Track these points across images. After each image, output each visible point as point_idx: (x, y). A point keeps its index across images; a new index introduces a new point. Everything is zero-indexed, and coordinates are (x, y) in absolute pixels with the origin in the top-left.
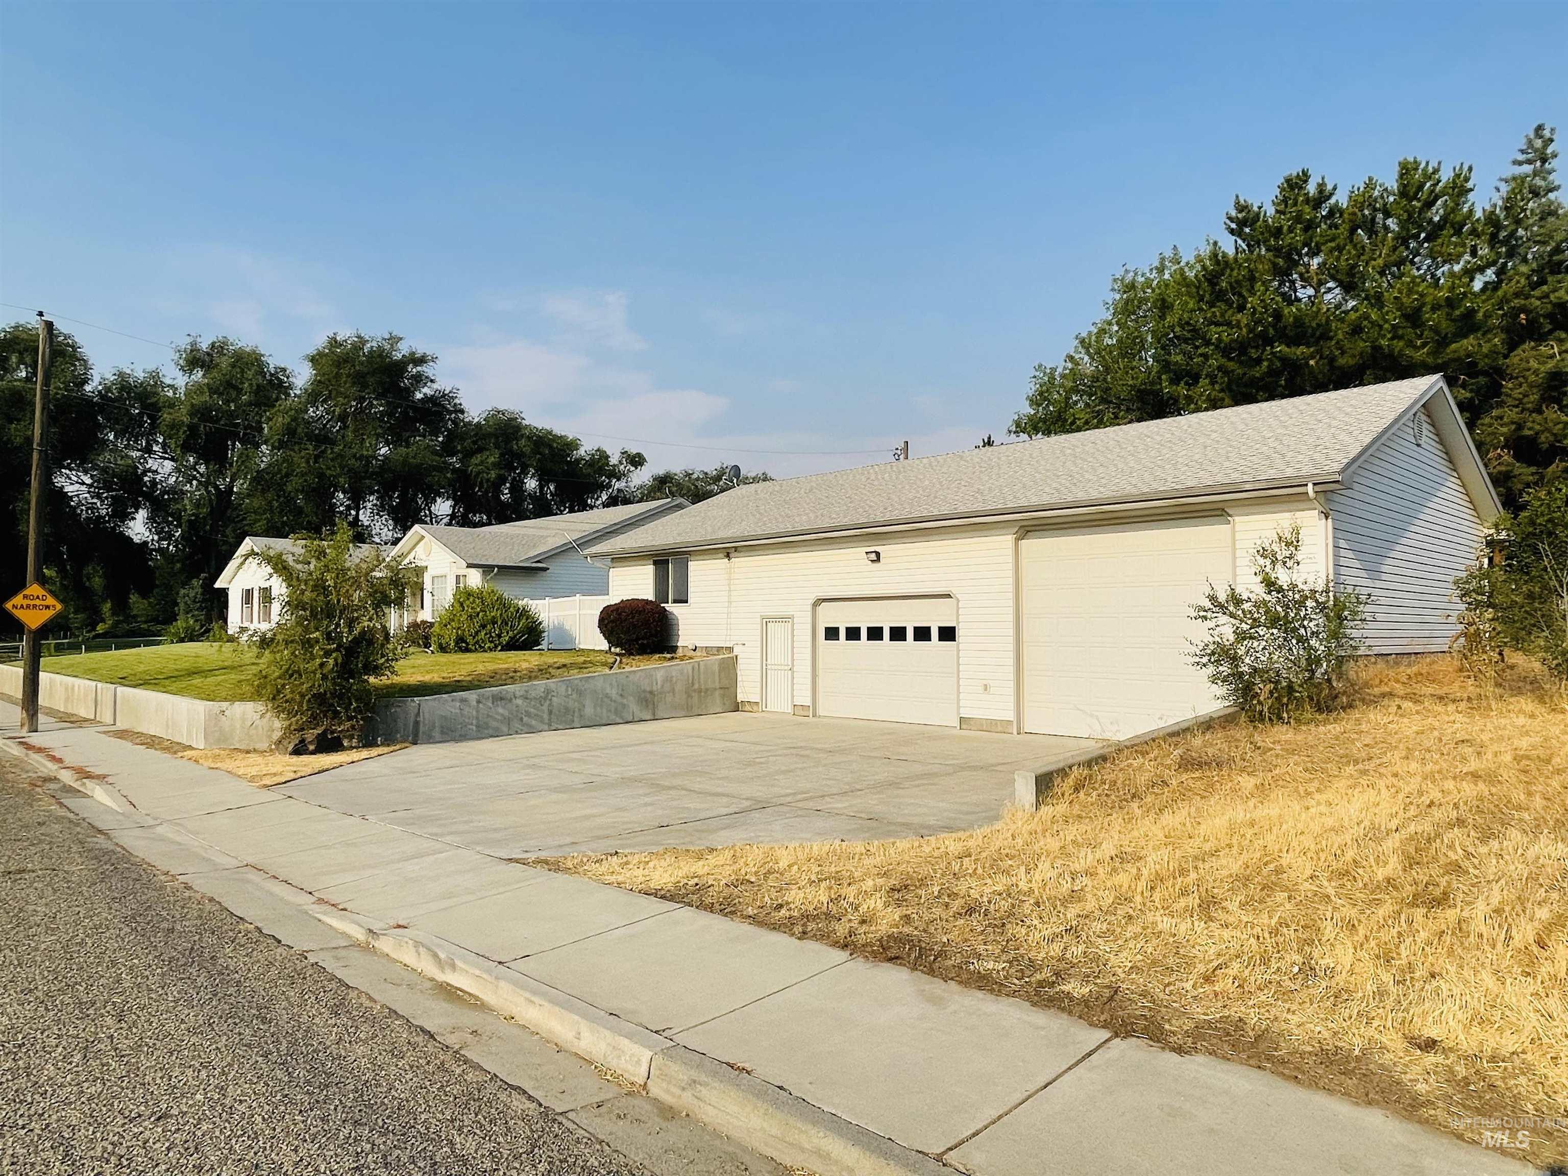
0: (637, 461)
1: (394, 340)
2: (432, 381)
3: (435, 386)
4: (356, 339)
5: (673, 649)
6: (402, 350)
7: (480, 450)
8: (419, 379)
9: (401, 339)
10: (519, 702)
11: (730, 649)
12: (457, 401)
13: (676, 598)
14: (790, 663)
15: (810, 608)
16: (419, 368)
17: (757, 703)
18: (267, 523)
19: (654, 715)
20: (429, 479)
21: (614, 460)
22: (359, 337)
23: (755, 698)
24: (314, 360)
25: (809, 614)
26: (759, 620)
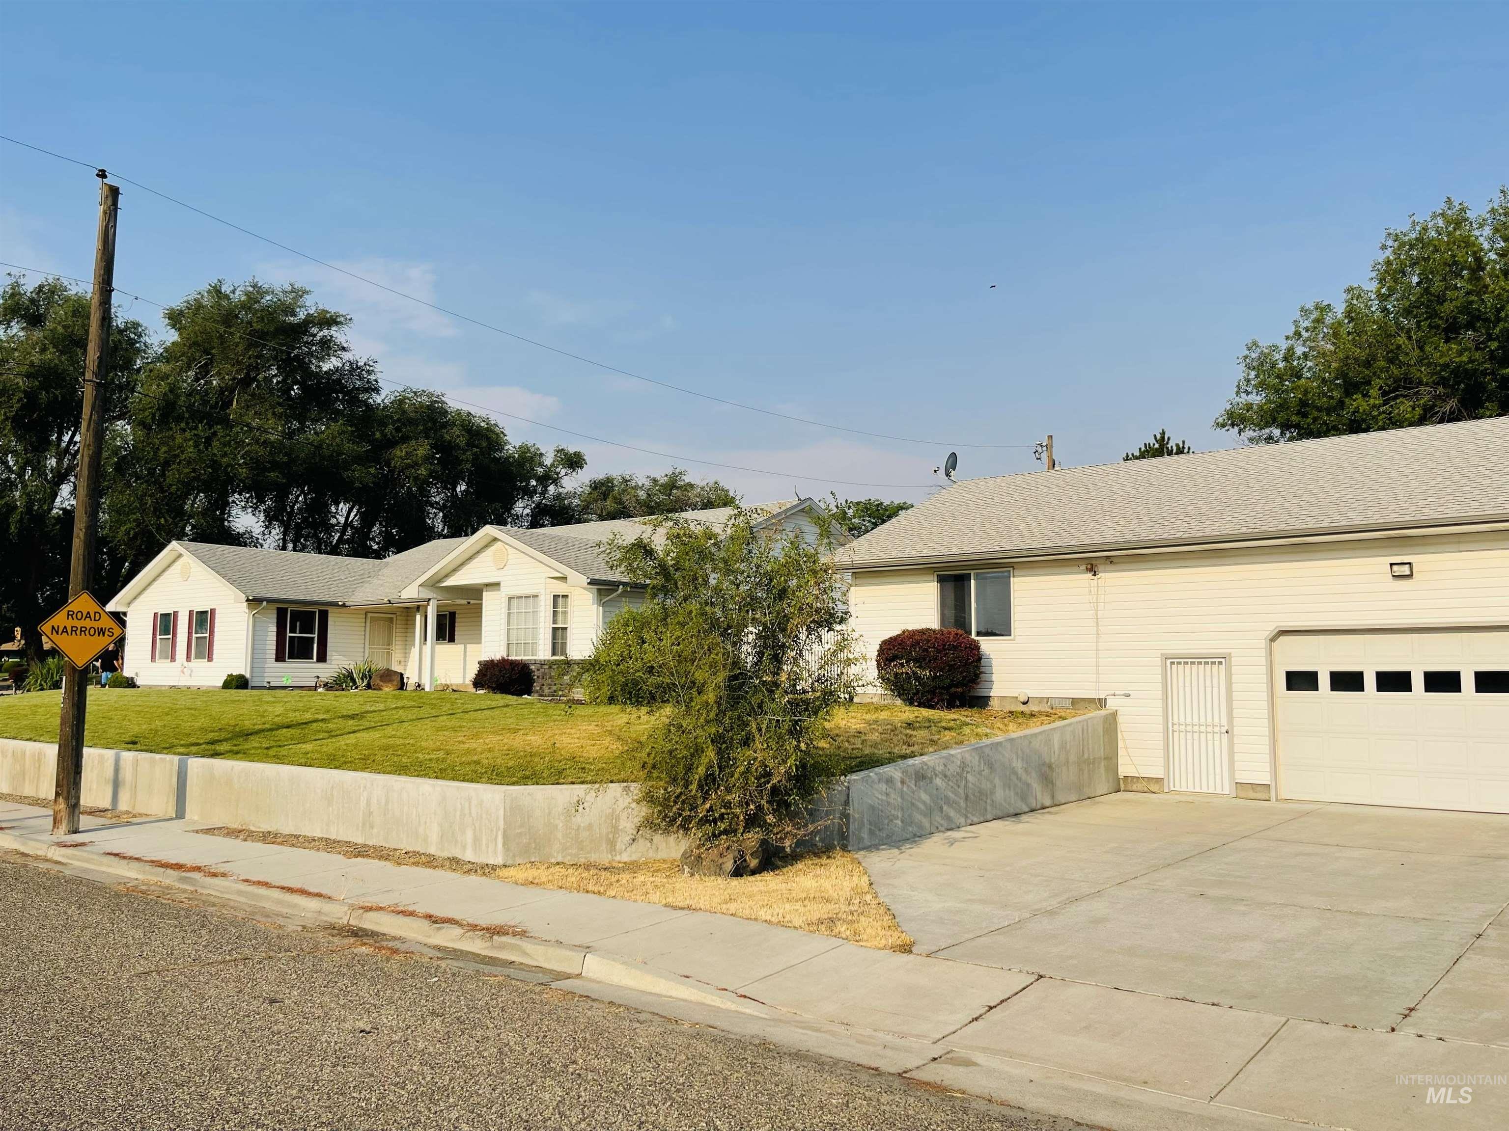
0: (574, 462)
1: (299, 293)
2: (344, 349)
3: (346, 356)
4: (251, 289)
5: (981, 702)
6: (310, 306)
7: (405, 439)
8: (327, 346)
9: (307, 292)
10: (938, 781)
11: (1101, 703)
12: (372, 377)
13: (983, 630)
14: (1224, 721)
15: (1263, 644)
16: (325, 332)
17: (1159, 780)
18: (138, 526)
19: (1053, 797)
20: (349, 473)
21: (548, 461)
22: (254, 286)
23: (1157, 772)
24: (175, 318)
25: (1263, 653)
26: (1158, 662)
